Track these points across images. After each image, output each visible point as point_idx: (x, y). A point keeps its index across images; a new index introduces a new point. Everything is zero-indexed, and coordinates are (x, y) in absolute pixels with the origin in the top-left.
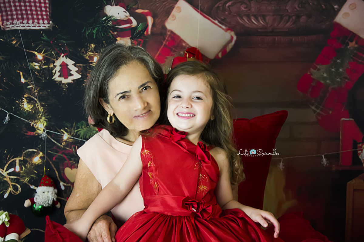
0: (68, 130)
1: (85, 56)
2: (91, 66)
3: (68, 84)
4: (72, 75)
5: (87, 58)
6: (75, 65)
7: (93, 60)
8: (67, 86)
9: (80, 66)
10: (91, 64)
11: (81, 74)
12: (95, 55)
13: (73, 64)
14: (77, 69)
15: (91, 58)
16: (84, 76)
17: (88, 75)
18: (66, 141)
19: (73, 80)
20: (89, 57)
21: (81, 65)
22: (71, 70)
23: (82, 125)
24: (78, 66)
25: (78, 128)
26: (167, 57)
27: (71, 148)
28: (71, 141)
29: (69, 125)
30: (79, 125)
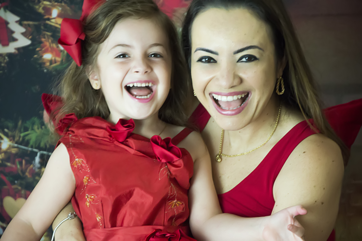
0: (10, 133)
1: (37, 7)
2: (47, 24)
3: (10, 55)
4: (15, 40)
5: (41, 10)
6: (20, 23)
7: (50, 14)
8: (6, 58)
9: (29, 25)
10: (48, 22)
11: (30, 37)
12: (54, 6)
13: (17, 22)
14: (23, 30)
15: (48, 11)
16: (36, 42)
17: (43, 40)
18: (5, 152)
19: (18, 49)
20: (44, 8)
21: (31, 23)
22: (13, 32)
23: (33, 124)
24: (25, 25)
25: (26, 129)
26: (176, 8)
27: (14, 163)
28: (14, 151)
29: (10, 125)
30: (28, 124)
